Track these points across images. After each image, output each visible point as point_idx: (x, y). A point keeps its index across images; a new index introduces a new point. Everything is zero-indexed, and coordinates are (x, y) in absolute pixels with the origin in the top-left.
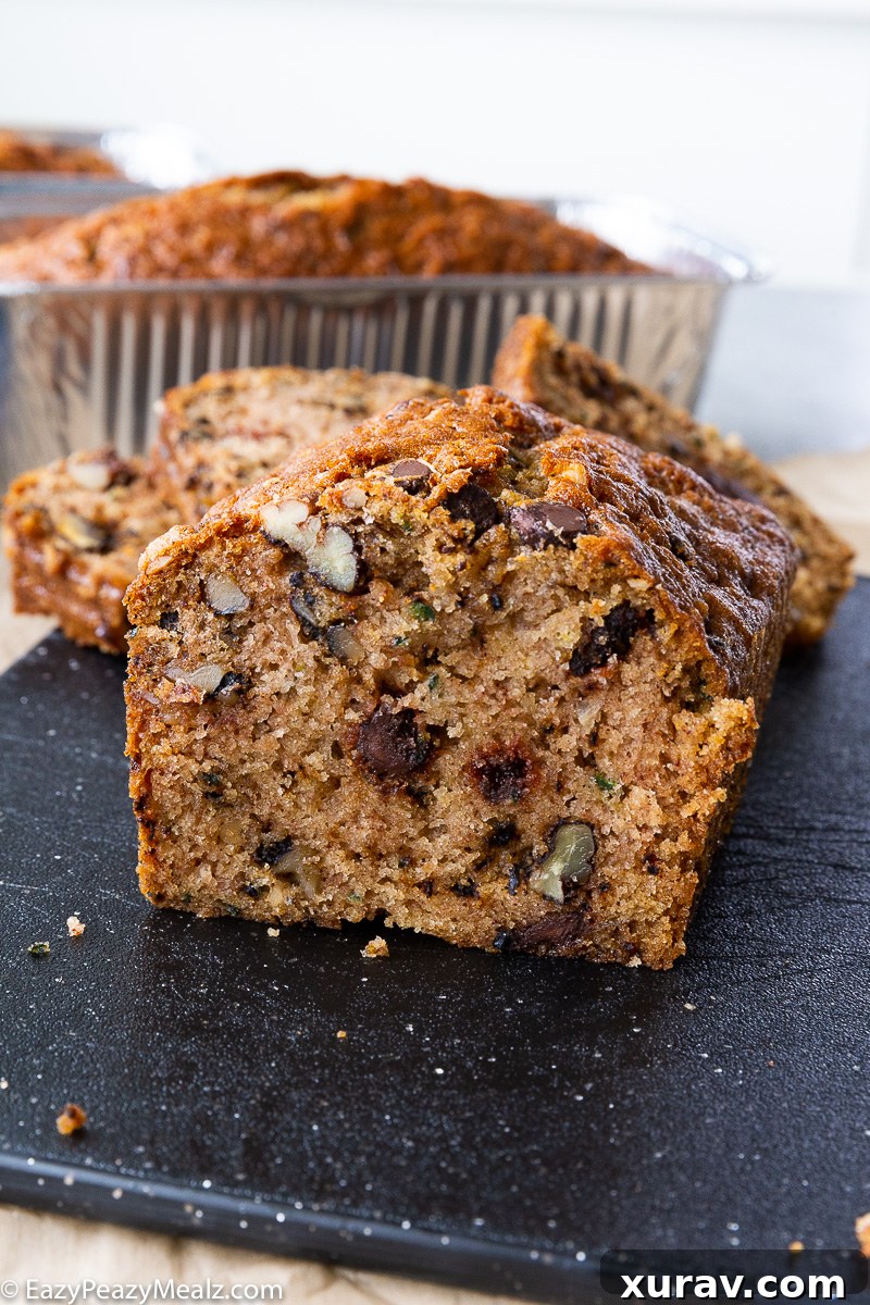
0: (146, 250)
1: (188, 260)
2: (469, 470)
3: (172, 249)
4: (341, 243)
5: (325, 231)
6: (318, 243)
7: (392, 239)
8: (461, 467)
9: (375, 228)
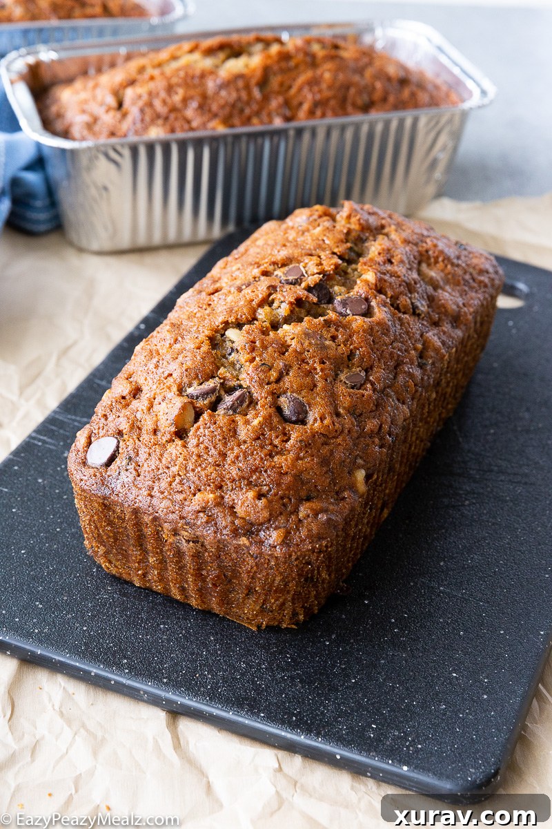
0: (150, 104)
1: (173, 109)
2: (321, 276)
3: (164, 102)
4: (257, 93)
5: (247, 87)
6: (244, 95)
7: (285, 88)
8: (317, 273)
9: (275, 82)
